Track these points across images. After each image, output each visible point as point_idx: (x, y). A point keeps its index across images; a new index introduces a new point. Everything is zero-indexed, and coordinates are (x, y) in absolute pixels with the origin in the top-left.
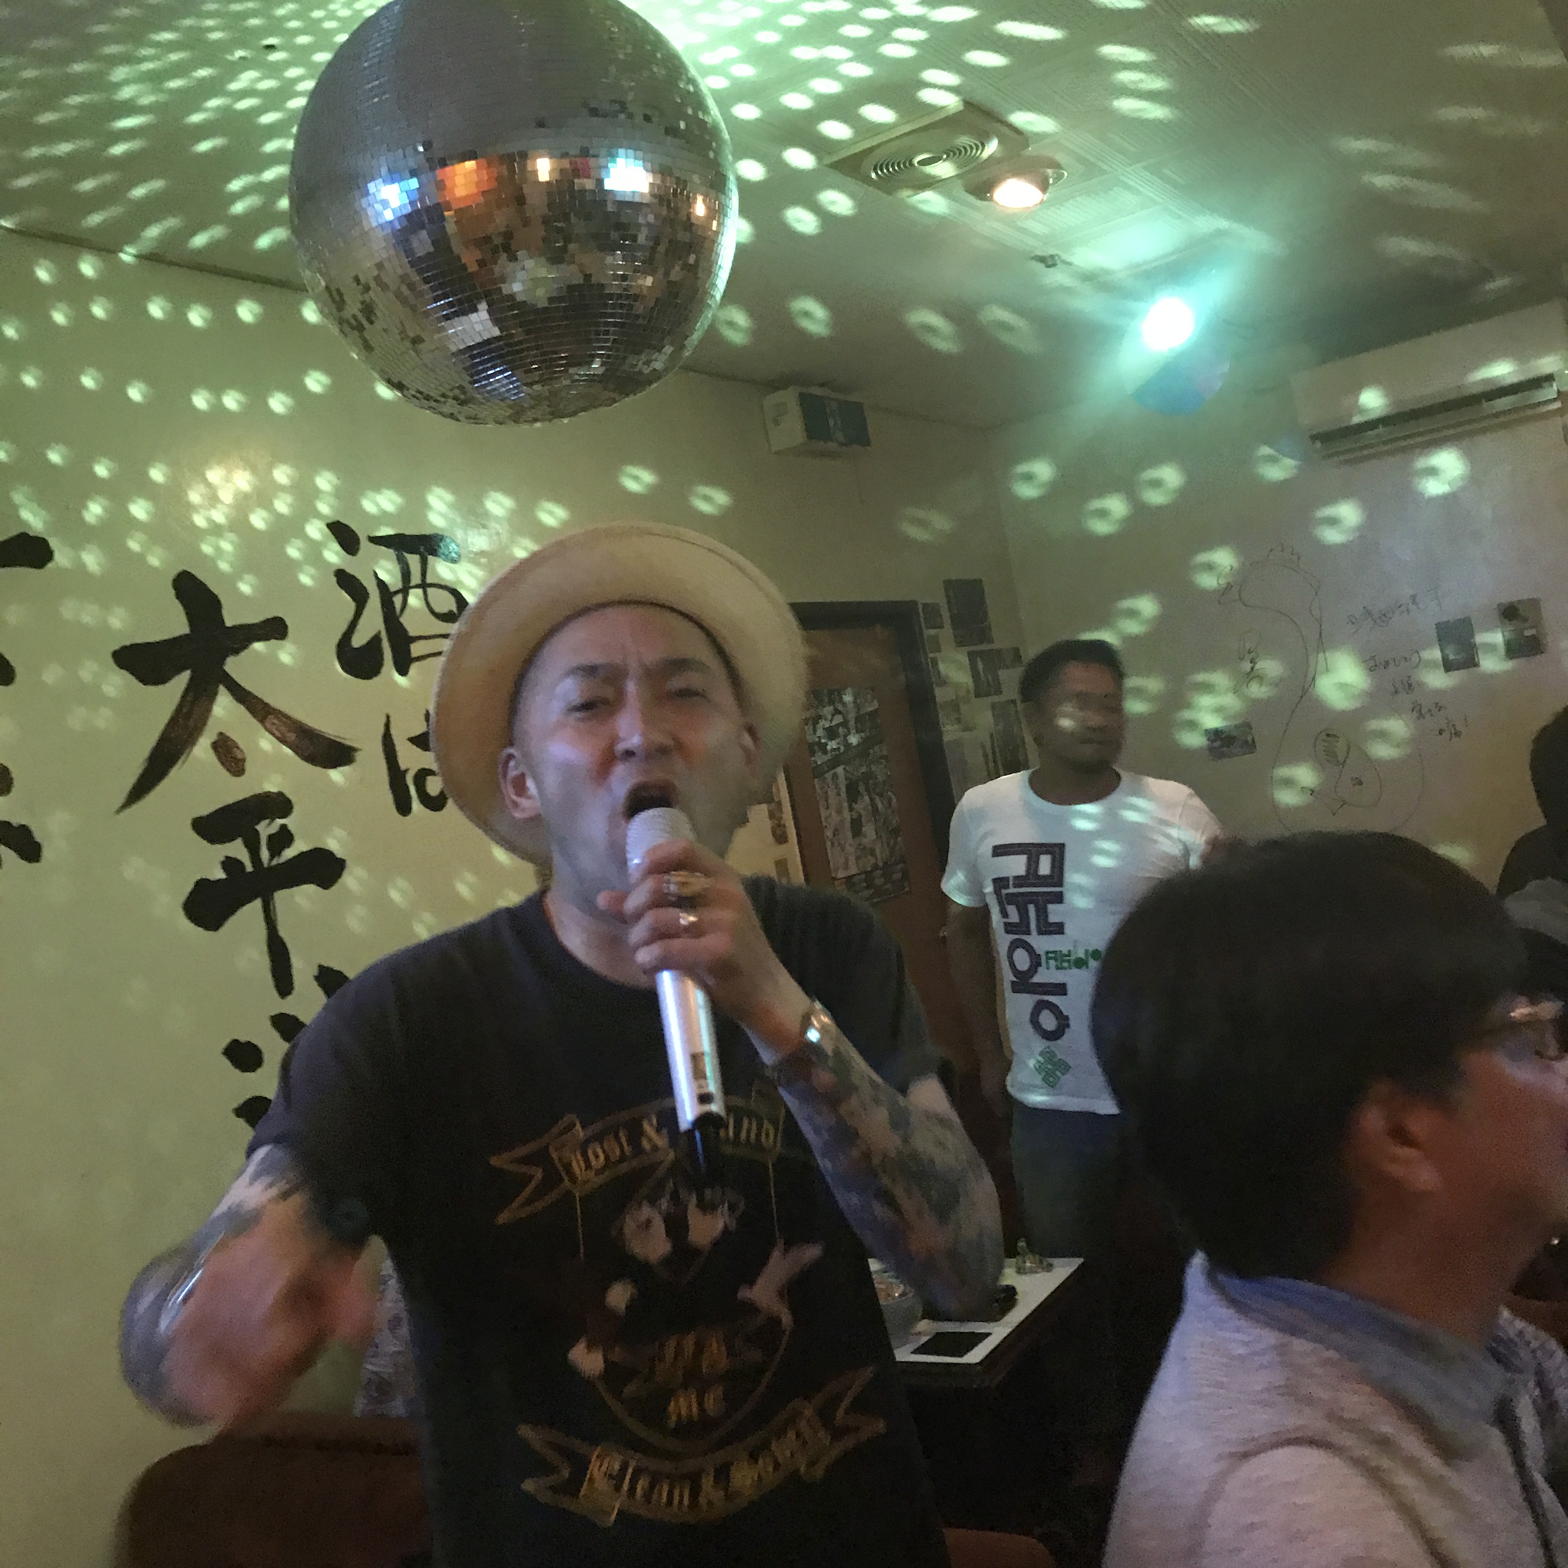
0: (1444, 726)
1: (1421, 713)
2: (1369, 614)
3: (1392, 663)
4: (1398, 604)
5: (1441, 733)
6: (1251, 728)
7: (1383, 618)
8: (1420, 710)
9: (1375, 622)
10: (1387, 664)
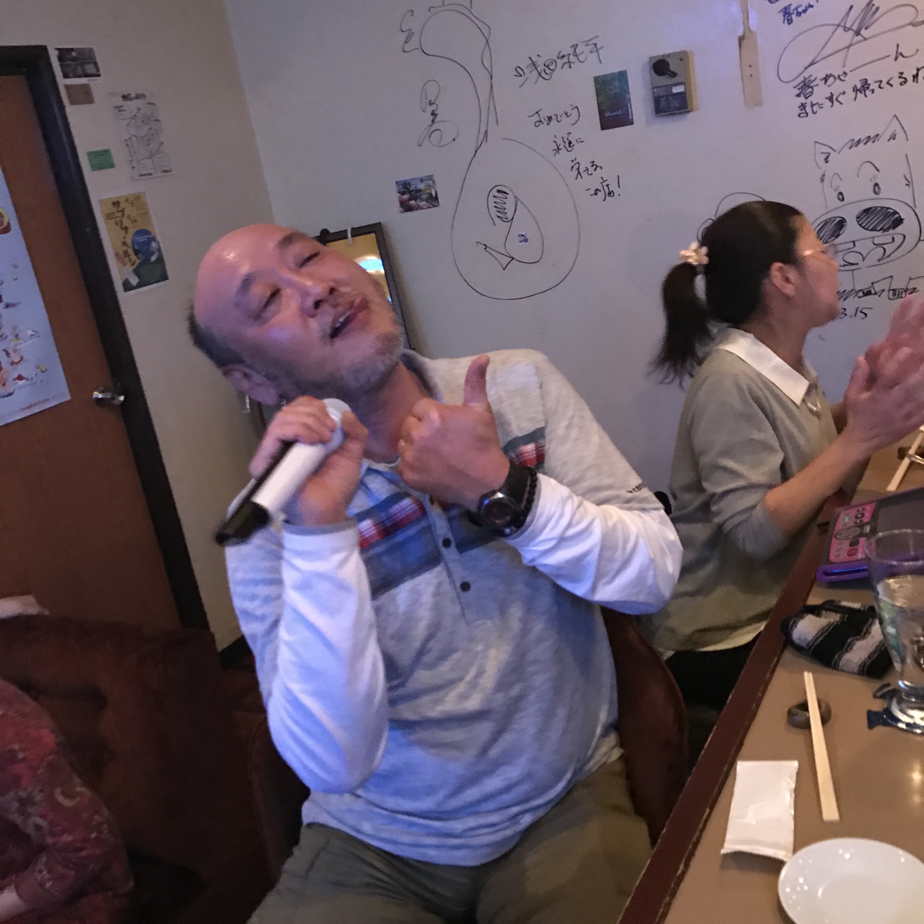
0: (600, 188)
1: (579, 172)
2: (534, 65)
3: (554, 117)
4: (561, 55)
5: (596, 194)
6: (434, 182)
7: (548, 71)
8: (578, 168)
9: (540, 74)
10: (550, 118)
